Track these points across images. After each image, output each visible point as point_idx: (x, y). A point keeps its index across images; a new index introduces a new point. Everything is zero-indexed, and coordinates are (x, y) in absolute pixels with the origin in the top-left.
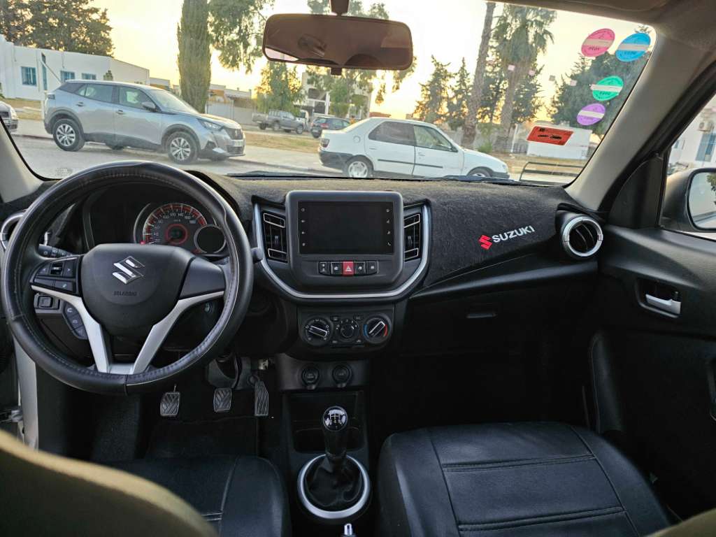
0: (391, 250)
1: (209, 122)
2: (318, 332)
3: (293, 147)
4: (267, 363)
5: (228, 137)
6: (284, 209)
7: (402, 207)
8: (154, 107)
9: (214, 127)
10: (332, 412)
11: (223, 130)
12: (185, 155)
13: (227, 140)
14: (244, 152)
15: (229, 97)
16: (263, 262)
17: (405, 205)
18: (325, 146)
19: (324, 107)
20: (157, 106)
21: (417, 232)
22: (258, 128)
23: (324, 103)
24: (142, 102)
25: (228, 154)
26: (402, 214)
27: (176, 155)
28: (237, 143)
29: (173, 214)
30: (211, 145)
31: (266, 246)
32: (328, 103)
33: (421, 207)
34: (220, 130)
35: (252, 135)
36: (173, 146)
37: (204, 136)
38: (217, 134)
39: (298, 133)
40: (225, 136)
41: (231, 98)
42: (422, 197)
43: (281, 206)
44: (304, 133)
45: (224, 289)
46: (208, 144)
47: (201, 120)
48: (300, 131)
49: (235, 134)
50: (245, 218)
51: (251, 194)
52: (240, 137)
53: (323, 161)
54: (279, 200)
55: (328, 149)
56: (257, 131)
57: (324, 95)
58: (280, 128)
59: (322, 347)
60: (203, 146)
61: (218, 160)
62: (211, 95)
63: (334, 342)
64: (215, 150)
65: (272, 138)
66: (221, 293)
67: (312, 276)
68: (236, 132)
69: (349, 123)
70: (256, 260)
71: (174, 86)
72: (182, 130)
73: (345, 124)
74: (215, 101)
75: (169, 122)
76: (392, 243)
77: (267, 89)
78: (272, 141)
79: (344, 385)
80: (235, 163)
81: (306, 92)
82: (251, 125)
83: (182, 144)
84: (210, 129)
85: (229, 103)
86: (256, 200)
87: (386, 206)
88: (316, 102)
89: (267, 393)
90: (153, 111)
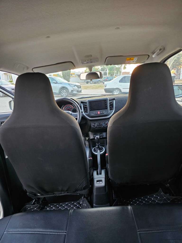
0: (107, 109)
1: (71, 84)
2: (94, 125)
3: (97, 88)
4: (88, 138)
5: (77, 88)
6: (87, 103)
7: (109, 101)
8: (56, 82)
9: (73, 85)
10: (96, 136)
11: (75, 86)
12: (65, 95)
13: (77, 89)
14: (82, 92)
15: (76, 75)
16: (83, 113)
17: (109, 100)
18: (106, 87)
19: (107, 73)
20: (57, 82)
21: (112, 105)
22: (86, 83)
23: (106, 72)
24: (52, 81)
25: (77, 93)
26: (109, 102)
27: (63, 95)
28: (80, 89)
29: (67, 107)
30: (72, 91)
31: (84, 110)
32: (108, 72)
33: (113, 100)
34: (74, 86)
35: (84, 86)
36: (62, 93)
37: (70, 89)
38: (74, 87)
39: (98, 83)
40: (76, 88)
41: (77, 75)
42: (113, 98)
43: (86, 103)
44: (100, 83)
45: (77, 117)
46: (71, 91)
47: (69, 84)
48: (99, 82)
49: (79, 87)
50: (80, 106)
51: (81, 101)
52: (80, 87)
53: (105, 91)
54: (86, 102)
55: (107, 87)
56: (86, 84)
57: (106, 69)
58: (93, 82)
59: (96, 128)
60: (70, 91)
61: (75, 95)
62: (71, 75)
63: (98, 127)
64: (74, 92)
65: (90, 86)
66: (76, 117)
67: (92, 115)
68: (79, 86)
69: (114, 77)
70: (82, 112)
71: (60, 74)
72: (64, 88)
73: (113, 78)
74: (73, 77)
75: (60, 86)
76: (107, 107)
77: (88, 71)
78: (90, 87)
79: (102, 137)
80: (79, 95)
81: (100, 70)
82: (84, 83)
83: (64, 91)
84: (72, 86)
85: (76, 76)
86: (82, 102)
87: (105, 101)
88: (104, 72)
89: (88, 143)
90: (56, 83)
